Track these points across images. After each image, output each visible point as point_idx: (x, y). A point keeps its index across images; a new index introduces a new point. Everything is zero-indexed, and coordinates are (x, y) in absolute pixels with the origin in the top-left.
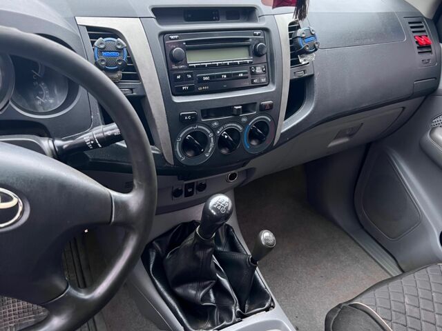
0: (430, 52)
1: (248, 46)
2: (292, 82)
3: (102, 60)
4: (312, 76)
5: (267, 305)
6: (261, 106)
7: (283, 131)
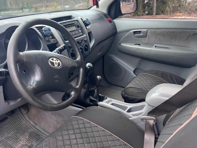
0: (112, 22)
1: (75, 25)
2: (88, 33)
3: (47, 33)
4: (91, 32)
5: (105, 98)
6: (85, 40)
7: (91, 47)
